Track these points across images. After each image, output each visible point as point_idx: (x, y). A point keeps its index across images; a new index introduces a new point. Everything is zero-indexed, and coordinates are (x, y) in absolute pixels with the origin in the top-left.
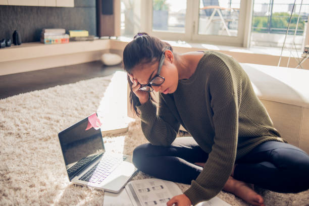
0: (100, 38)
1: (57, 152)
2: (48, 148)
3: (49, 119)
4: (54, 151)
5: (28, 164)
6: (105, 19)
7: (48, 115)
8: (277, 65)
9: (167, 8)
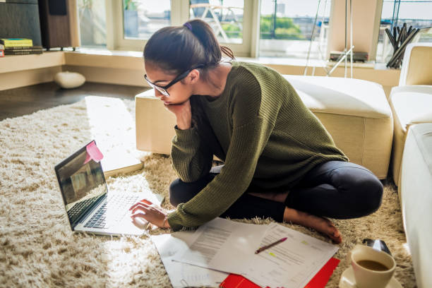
0: (48, 51)
1: (58, 202)
2: (40, 199)
3: (20, 162)
4: (52, 202)
5: (23, 222)
6: (55, 22)
7: (16, 158)
8: (303, 74)
9: (135, 7)
